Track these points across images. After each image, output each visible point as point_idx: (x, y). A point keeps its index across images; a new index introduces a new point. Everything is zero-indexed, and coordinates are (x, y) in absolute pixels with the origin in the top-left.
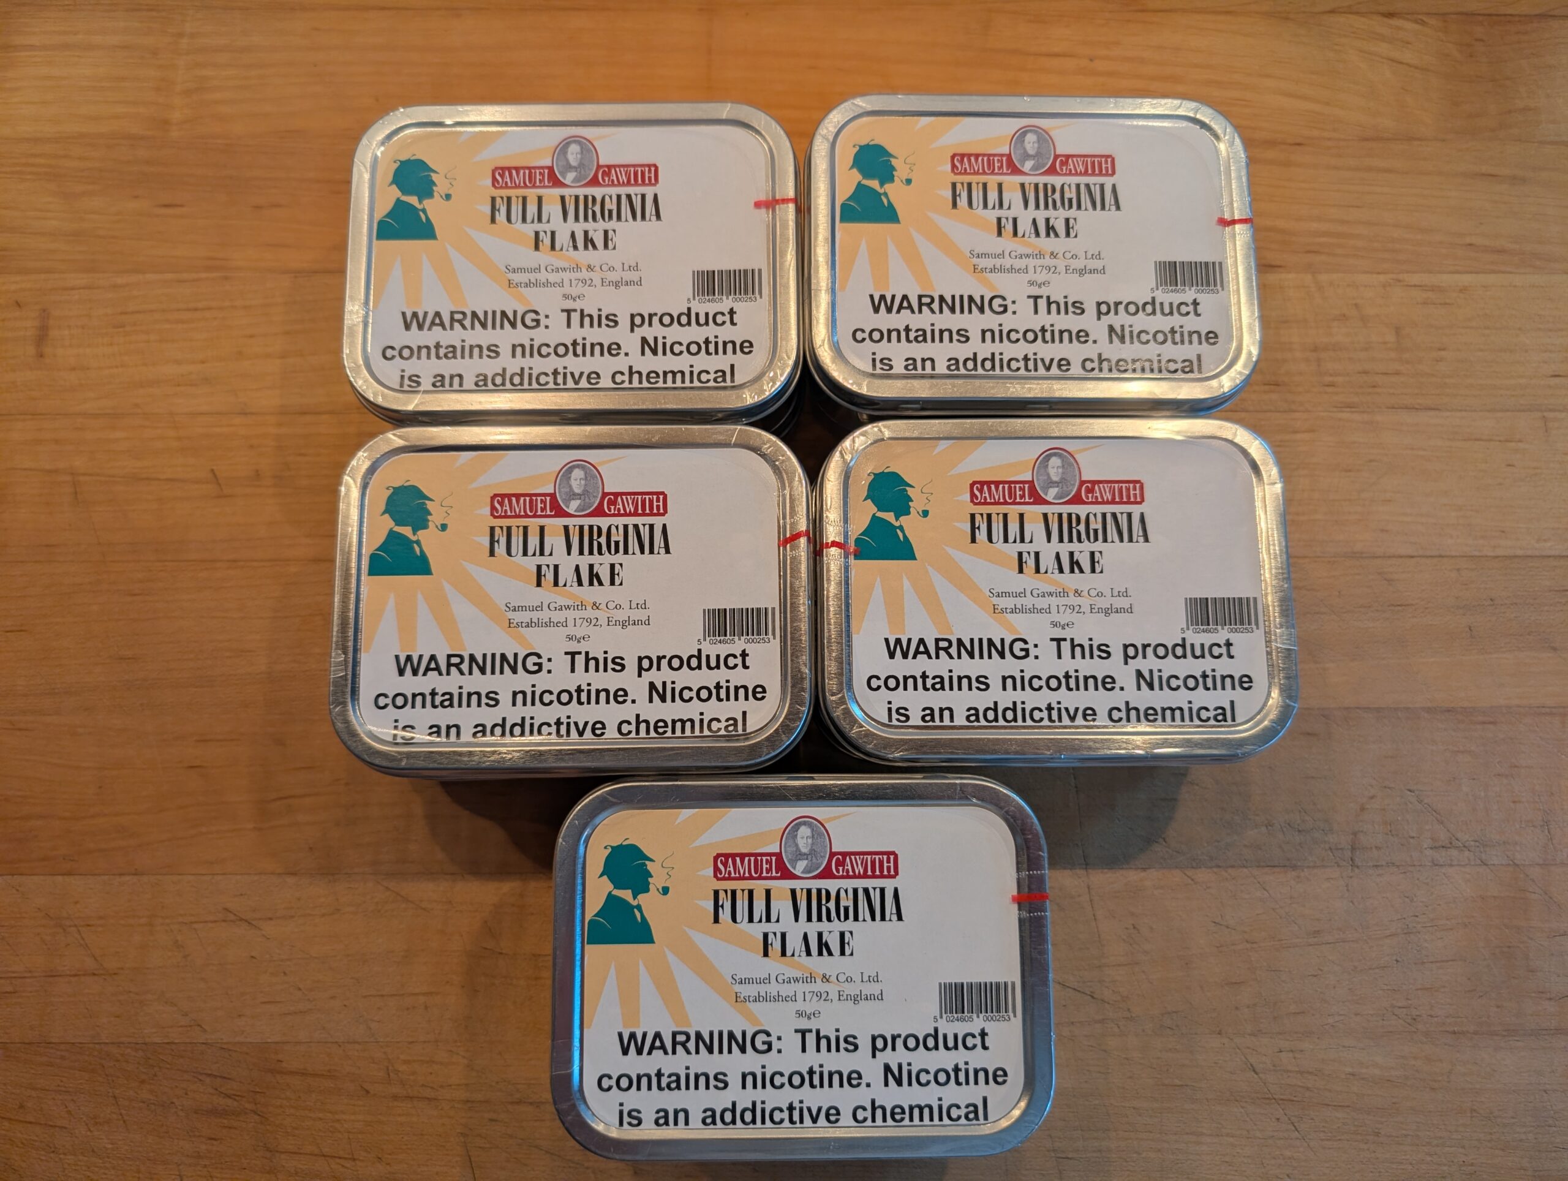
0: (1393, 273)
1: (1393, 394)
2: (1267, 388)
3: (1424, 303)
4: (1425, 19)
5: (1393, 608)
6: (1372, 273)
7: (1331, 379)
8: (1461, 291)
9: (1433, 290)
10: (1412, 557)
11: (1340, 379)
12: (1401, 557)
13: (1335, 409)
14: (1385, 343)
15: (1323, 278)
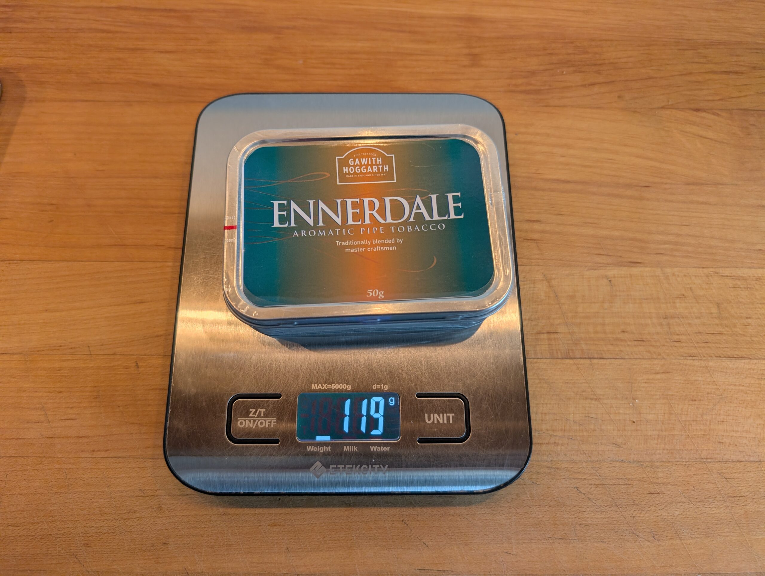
0: (712, 268)
1: (719, 347)
2: (636, 343)
3: (735, 287)
4: (719, 113)
5: (731, 499)
6: (699, 268)
7: (678, 337)
8: (757, 280)
9: (739, 279)
10: (741, 461)
11: (684, 337)
12: (733, 461)
13: (682, 358)
14: (711, 313)
15: (668, 270)
